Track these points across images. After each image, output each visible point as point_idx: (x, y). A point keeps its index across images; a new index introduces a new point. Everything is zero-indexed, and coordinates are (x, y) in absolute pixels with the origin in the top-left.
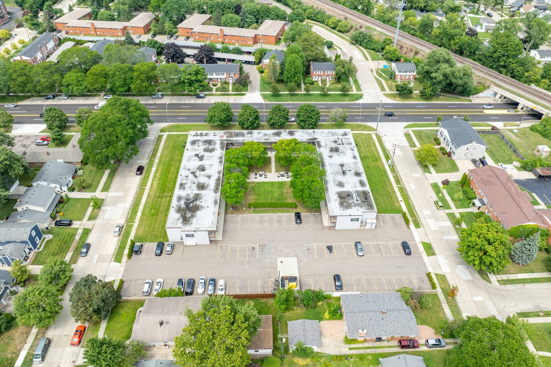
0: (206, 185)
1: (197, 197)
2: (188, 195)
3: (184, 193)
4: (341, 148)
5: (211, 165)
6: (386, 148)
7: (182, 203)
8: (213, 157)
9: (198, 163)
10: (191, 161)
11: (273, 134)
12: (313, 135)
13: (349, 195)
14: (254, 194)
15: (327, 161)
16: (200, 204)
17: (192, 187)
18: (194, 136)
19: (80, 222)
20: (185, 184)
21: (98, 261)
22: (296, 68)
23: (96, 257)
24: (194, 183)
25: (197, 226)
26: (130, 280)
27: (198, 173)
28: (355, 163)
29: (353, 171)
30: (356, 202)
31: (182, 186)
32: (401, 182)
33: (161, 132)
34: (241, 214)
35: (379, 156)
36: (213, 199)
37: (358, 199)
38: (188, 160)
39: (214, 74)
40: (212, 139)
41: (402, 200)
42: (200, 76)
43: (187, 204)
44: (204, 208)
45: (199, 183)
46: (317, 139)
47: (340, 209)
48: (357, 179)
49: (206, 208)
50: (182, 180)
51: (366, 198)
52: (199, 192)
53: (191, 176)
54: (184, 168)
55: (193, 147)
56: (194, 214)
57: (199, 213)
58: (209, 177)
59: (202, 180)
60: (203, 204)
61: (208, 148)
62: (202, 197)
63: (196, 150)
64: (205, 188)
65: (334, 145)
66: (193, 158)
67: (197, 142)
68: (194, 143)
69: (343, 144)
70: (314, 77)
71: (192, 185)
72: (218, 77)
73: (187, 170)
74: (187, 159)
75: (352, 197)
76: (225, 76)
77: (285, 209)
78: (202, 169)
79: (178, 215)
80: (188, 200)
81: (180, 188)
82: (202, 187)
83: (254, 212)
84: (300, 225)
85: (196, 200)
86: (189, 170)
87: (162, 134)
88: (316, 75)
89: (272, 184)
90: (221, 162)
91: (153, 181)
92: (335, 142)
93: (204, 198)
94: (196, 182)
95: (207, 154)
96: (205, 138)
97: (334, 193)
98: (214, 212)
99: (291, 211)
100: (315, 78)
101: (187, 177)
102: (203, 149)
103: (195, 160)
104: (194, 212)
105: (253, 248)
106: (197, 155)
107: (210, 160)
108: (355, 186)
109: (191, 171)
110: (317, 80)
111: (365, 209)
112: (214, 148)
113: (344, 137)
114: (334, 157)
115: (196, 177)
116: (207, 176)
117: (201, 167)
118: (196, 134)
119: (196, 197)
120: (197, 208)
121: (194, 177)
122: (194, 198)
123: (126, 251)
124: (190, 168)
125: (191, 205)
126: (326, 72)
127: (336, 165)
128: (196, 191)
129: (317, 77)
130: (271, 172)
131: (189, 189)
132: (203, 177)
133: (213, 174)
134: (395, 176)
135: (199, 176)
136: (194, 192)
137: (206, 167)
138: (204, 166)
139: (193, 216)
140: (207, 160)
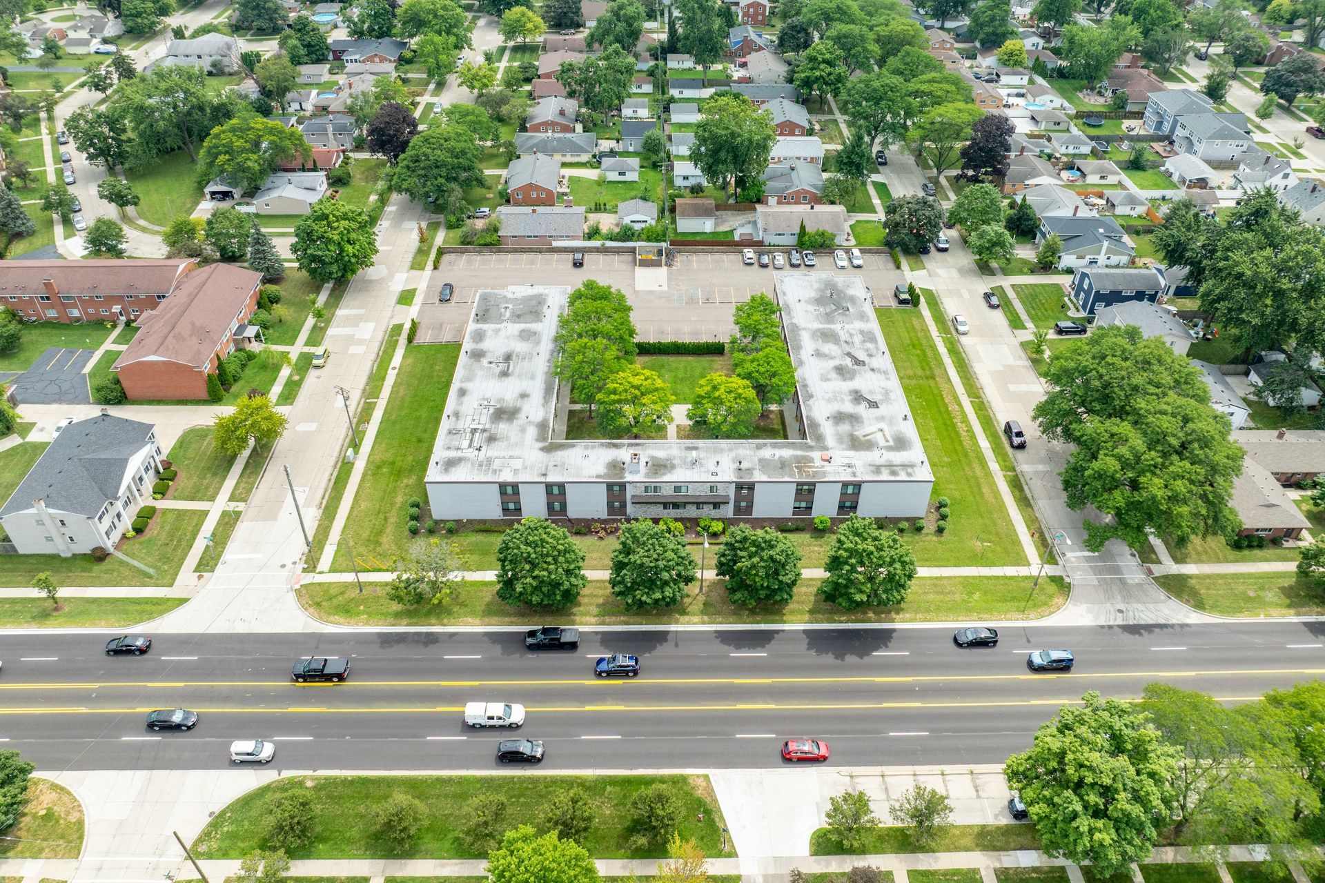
0: (820, 340)
1: (828, 318)
2: (847, 322)
3: (859, 325)
4: (484, 421)
5: (825, 379)
8: (829, 401)
9: (861, 385)
10: (879, 390)
11: (673, 467)
12: (551, 464)
13: (519, 316)
15: (536, 387)
17: (847, 335)
18: (911, 466)
20: (865, 341)
21: (958, 291)
23: (967, 296)
24: (846, 343)
25: (808, 279)
26: (889, 269)
27: (847, 362)
28: (469, 378)
29: (485, 361)
30: (510, 306)
31: (870, 338)
33: (1061, 578)
38: (887, 391)
40: (852, 453)
41: (390, 371)
44: (808, 302)
45: (836, 343)
46: (542, 449)
48: (486, 345)
49: (802, 300)
50: (877, 349)
51: (487, 311)
52: (827, 326)
54: (886, 373)
57: (811, 294)
58: (819, 354)
59: (832, 349)
60: (811, 308)
61: (853, 426)
63: (882, 418)
64: (819, 334)
65: (502, 427)
66: (879, 397)
67: (891, 444)
68: (901, 443)
69: (474, 431)
71: (849, 339)
73: (879, 369)
74: (892, 395)
78: (843, 372)
79: (849, 292)
80: (845, 315)
82: (828, 336)
86: (873, 370)
87: (1052, 570)
90: (805, 386)
91: (963, 412)
92: (492, 439)
93: (812, 316)
94: (843, 344)
95: (847, 408)
96: (873, 457)
97: (546, 321)
98: (785, 293)
101: (870, 356)
102: (865, 421)
103: (871, 392)
104: (822, 297)
106: (874, 405)
107: (834, 392)
108: (497, 331)
109: (867, 368)
112: (836, 424)
113: (459, 454)
114: (516, 395)
115: (850, 355)
116: (825, 355)
117: (847, 376)
118: (910, 470)
119: (830, 318)
120: (819, 302)
121: (853, 354)
123: (921, 299)
124: (870, 372)
125: (833, 306)
127: (519, 376)
128: (835, 328)
131: (852, 331)
132: (833, 354)
133: (811, 358)
134: (363, 420)
135: (843, 357)
136: (838, 325)
137: (834, 375)
138: (840, 377)
139: (821, 290)
140: (841, 393)
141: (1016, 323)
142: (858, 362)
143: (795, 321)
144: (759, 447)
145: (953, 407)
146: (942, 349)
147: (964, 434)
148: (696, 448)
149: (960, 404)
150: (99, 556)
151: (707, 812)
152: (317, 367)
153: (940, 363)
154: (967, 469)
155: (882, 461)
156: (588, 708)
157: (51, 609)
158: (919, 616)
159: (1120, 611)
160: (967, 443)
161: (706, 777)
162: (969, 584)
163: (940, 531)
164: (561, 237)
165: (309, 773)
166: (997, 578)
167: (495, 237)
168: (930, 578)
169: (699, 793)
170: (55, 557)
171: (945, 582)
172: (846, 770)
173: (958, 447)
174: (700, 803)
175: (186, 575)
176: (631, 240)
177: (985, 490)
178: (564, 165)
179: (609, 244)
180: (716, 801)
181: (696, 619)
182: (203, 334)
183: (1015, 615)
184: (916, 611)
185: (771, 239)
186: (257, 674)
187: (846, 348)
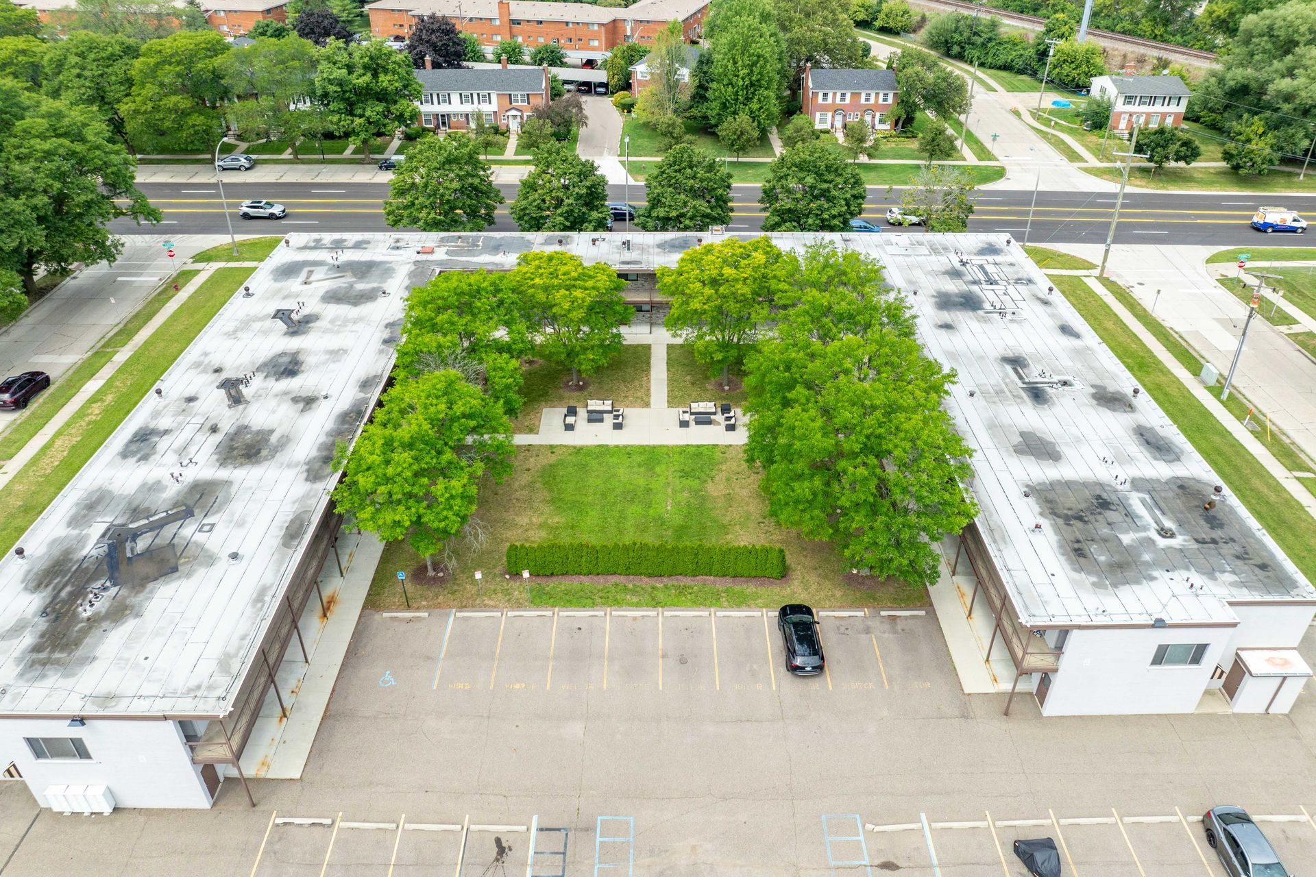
0: (274, 439)
1: (196, 501)
2: (156, 487)
4: (987, 294)
5: (336, 354)
6: (1164, 324)
7: (97, 529)
8: (359, 320)
9: (273, 345)
10: (245, 336)
13: (1104, 504)
14: (553, 501)
15: (933, 341)
16: (200, 537)
17: (192, 449)
18: (304, 248)
20: (166, 432)
22: (754, 64)
24: (214, 430)
25: (111, 683)
27: (258, 386)
28: (1080, 354)
29: (1082, 388)
30: (1162, 542)
31: (143, 443)
32: (1302, 456)
33: (195, 262)
34: (462, 607)
35: (1149, 351)
36: (287, 514)
37: (1168, 524)
38: (233, 334)
39: (455, 98)
40: (380, 259)
42: (389, 77)
43: (117, 540)
44: (210, 560)
45: (242, 430)
47: (1074, 583)
48: (1115, 424)
49: (224, 563)
50: (156, 414)
51: (1214, 523)
52: (223, 474)
53: (213, 399)
54: (197, 364)
55: (278, 285)
56: (134, 600)
57: (163, 596)
58: (308, 401)
59: (266, 414)
60: (213, 540)
61: (351, 286)
62: (227, 501)
63: (287, 297)
64: (264, 453)
65: (952, 286)
66: (257, 325)
67: (306, 270)
68: (289, 270)
69: (992, 282)
70: (818, 114)
71: (200, 438)
72: (467, 108)
73: (204, 371)
74: (231, 326)
75: (1129, 515)
76: (494, 107)
77: (721, 585)
78: (288, 367)
79: (31, 604)
80: (136, 513)
81: (125, 454)
82: (247, 448)
83: (540, 599)
84: (814, 685)
85: (189, 513)
86: (217, 371)
87: (200, 266)
88: (824, 109)
89: (651, 456)
90: (390, 341)
93: (236, 507)
94: (227, 426)
95: (333, 311)
96: (351, 256)
97: (1015, 493)
99: (756, 597)
100: (822, 121)
101: (191, 399)
102: (321, 293)
103: (266, 333)
104: (141, 583)
105: (501, 850)
106: (282, 315)
107: (338, 332)
108: (1123, 457)
109: (226, 375)
110: (827, 126)
111: (1233, 584)
112: (376, 290)
113: (990, 258)
114: (963, 328)
115: (236, 400)
116: (295, 400)
117: (286, 359)
118: (312, 244)
119: (190, 503)
120: (168, 563)
121: (227, 402)
122: (175, 505)
124: (227, 366)
125: (142, 544)
126: (863, 96)
127: (981, 358)
128: (204, 468)
129: (830, 114)
130: (647, 405)
131: (170, 458)
132: (273, 403)
133: (333, 392)
134: (1261, 431)
135: (257, 396)
136: (191, 474)
137: (309, 360)
138: (301, 357)
139: (118, 613)
140: (325, 331)
142: (233, 389)
143: (301, 487)
187: (228, 419)
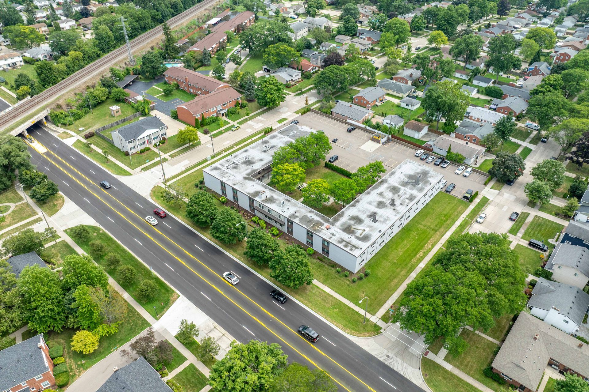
0: (389, 190)
1: (405, 184)
2: (411, 189)
3: (415, 192)
4: (241, 162)
5: (370, 203)
7: (420, 186)
8: (359, 211)
9: (381, 212)
10: (386, 217)
11: (274, 202)
12: (241, 183)
15: (268, 160)
18: (356, 248)
19: (520, 243)
20: (407, 199)
21: (503, 206)
23: (505, 209)
24: (399, 196)
25: (419, 167)
26: (479, 183)
27: (388, 202)
28: (253, 148)
29: (265, 145)
33: (381, 328)
38: (388, 219)
40: (341, 231)
41: (249, 140)
43: (417, 183)
44: (405, 175)
45: (394, 194)
46: (244, 177)
49: (404, 173)
51: (287, 131)
52: (400, 186)
53: (397, 203)
54: (398, 213)
55: (371, 233)
57: (412, 173)
58: (381, 194)
59: (389, 195)
60: (404, 177)
61: (355, 223)
63: (371, 227)
65: (243, 166)
66: (382, 220)
67: (361, 237)
68: (365, 238)
69: (234, 163)
71: (402, 195)
73: (397, 210)
74: (388, 222)
78: (381, 205)
79: (429, 179)
80: (414, 186)
81: (415, 197)
82: (395, 190)
86: (394, 210)
87: (381, 323)
90: (357, 201)
91: (430, 250)
92: (235, 168)
93: (399, 180)
94: (397, 195)
95: (363, 217)
96: (347, 237)
98: (400, 168)
101: (401, 204)
102: (363, 224)
103: (381, 216)
104: (415, 176)
106: (375, 221)
108: (281, 138)
109: (393, 208)
112: (350, 219)
114: (260, 159)
115: (393, 200)
116: (383, 196)
117: (380, 206)
118: (354, 249)
120: (410, 177)
123: (477, 200)
124: (392, 210)
125: (414, 181)
128: (402, 188)
131: (407, 193)
132: (387, 197)
133: (376, 194)
134: (225, 151)
135: (389, 200)
136: (405, 188)
137: (375, 204)
138: (377, 205)
139: (418, 173)
140: (368, 211)
141: (513, 231)
142: (393, 204)
143: (389, 179)
144: (310, 212)
145: (428, 245)
146: (458, 223)
147: (418, 256)
148: (289, 201)
149: (433, 246)
150: (127, 154)
151: (167, 304)
152: (232, 131)
153: (449, 228)
154: (399, 269)
155: (347, 240)
156: (177, 258)
157: (106, 161)
158: (305, 302)
159: (388, 356)
160: (414, 261)
161: (179, 296)
162: (339, 305)
163: (354, 282)
164: (353, 119)
165: (104, 229)
166: (353, 310)
167: (329, 111)
168: (327, 294)
169: (172, 298)
170: (120, 150)
171: (331, 298)
172: (216, 324)
173: (407, 260)
174: (168, 300)
175: (139, 169)
176: (376, 129)
177: (395, 281)
178: (388, 94)
179: (368, 128)
180: (172, 303)
181: (235, 255)
182: (205, 106)
183: (341, 326)
184: (306, 300)
185: (436, 150)
186: (123, 201)
187: (396, 197)
